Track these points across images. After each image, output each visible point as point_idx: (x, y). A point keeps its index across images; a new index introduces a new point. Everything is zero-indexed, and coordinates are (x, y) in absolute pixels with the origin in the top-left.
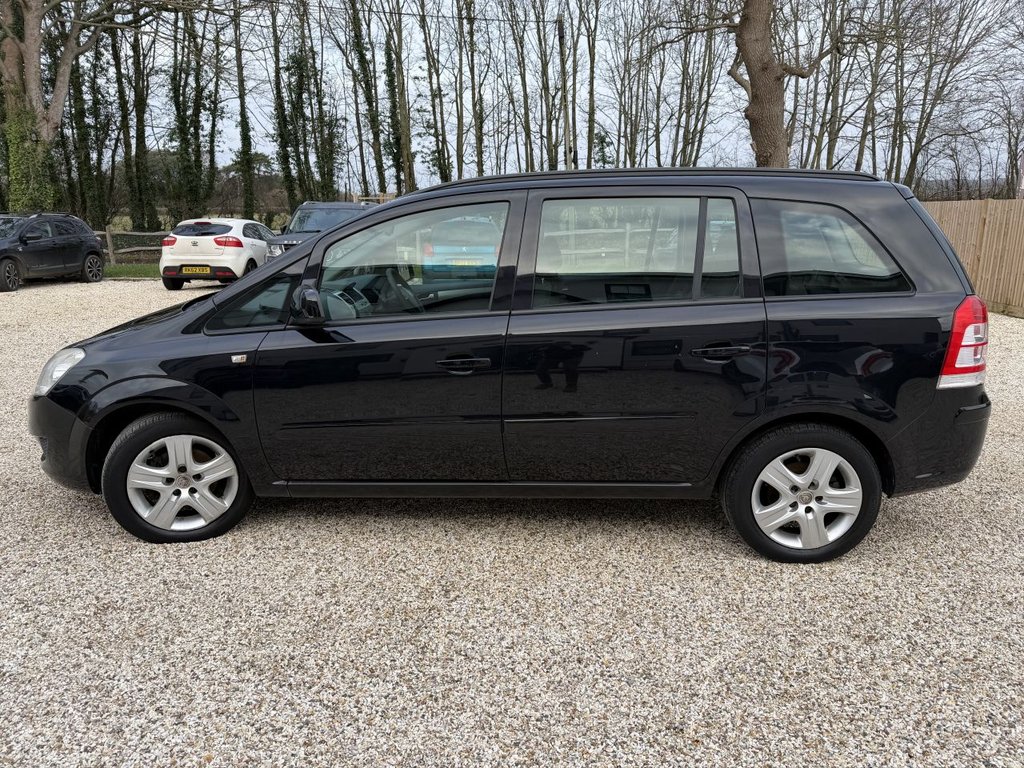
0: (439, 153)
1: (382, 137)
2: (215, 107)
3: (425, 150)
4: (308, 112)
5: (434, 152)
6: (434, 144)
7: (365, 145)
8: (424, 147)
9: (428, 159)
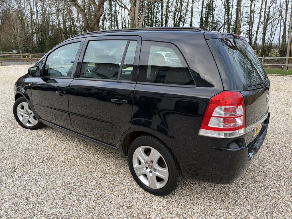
0: (250, 31)
1: (231, 27)
2: (184, 20)
3: (245, 30)
4: (209, 20)
5: (248, 31)
6: (248, 28)
7: (225, 29)
8: (244, 29)
9: (245, 33)
